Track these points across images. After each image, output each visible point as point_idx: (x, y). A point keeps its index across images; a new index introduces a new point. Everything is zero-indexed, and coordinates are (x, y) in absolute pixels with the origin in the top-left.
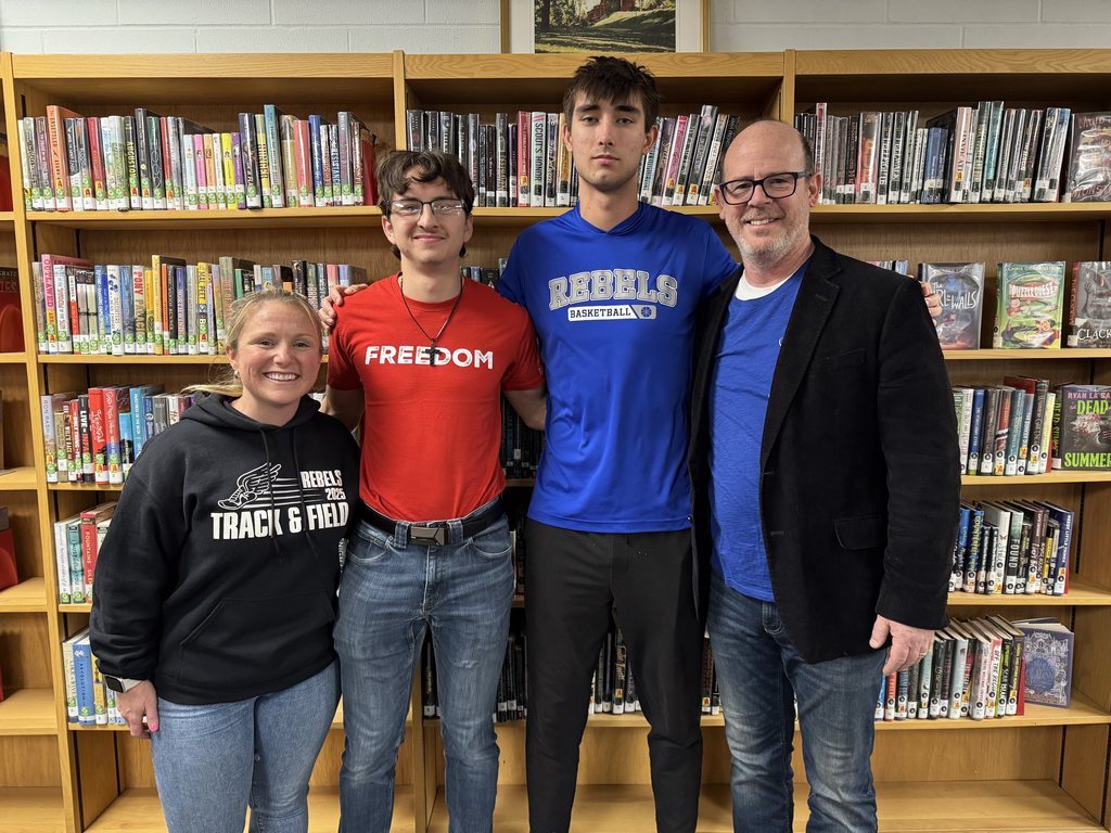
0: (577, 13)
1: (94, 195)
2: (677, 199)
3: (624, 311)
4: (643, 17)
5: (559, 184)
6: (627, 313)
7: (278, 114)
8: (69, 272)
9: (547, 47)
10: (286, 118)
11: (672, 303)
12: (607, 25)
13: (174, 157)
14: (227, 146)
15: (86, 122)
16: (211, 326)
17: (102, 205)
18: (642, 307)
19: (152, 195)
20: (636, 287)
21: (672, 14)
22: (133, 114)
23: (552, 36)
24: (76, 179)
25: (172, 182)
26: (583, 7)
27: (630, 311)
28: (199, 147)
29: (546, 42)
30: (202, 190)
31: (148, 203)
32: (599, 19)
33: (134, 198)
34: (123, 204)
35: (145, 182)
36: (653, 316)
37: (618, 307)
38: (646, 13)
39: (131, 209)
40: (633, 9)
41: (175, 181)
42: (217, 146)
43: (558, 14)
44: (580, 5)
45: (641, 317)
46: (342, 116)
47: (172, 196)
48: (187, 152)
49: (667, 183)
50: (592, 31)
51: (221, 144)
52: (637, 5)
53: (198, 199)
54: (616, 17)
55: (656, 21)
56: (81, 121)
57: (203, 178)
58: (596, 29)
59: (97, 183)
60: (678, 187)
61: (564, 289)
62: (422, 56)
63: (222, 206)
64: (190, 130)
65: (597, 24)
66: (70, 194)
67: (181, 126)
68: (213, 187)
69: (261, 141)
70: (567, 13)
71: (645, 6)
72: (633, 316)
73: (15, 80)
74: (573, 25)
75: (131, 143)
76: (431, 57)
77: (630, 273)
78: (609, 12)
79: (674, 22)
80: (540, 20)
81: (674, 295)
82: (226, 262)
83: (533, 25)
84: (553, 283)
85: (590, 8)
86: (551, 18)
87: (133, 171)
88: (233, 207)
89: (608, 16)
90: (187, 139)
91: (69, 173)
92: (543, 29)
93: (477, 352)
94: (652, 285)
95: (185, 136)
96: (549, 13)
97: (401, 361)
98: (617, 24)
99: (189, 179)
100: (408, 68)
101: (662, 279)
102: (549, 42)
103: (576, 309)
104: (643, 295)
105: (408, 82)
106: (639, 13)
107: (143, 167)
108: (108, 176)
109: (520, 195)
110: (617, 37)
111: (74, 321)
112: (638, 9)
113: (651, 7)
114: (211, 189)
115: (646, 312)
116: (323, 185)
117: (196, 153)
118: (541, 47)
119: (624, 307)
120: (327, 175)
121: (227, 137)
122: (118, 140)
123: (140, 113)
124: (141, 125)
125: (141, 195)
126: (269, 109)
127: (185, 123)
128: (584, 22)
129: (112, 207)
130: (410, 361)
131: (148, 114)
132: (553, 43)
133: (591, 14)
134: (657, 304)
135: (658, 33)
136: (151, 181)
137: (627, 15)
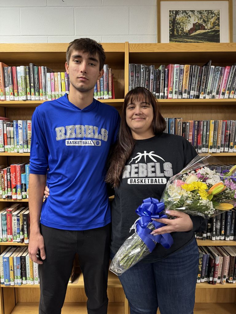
0: (185, 31)
1: (14, 95)
2: (226, 96)
5: (183, 90)
8: (4, 123)
9: (174, 43)
12: (195, 35)
13: (43, 81)
14: (63, 77)
15: (12, 68)
17: (16, 98)
19: (35, 95)
21: (219, 31)
22: (29, 65)
23: (175, 39)
24: (7, 89)
25: (42, 90)
26: (187, 28)
28: (52, 77)
29: (173, 41)
30: (53, 93)
31: (34, 98)
32: (192, 33)
33: (29, 96)
34: (24, 98)
35: (32, 90)
38: (209, 30)
39: (27, 100)
40: (204, 29)
41: (43, 90)
42: (59, 77)
43: (178, 31)
44: (185, 28)
47: (42, 95)
48: (48, 79)
49: (222, 90)
50: (190, 37)
51: (61, 76)
52: (206, 28)
53: (51, 96)
54: (198, 32)
55: (213, 33)
56: (10, 68)
57: (54, 89)
58: (191, 36)
59: (15, 91)
60: (227, 92)
61: (64, 132)
62: (135, 44)
64: (49, 71)
65: (191, 35)
66: (5, 94)
67: (46, 70)
68: (57, 92)
70: (181, 30)
71: (209, 28)
74: (183, 35)
75: (28, 76)
76: (139, 44)
78: (196, 30)
79: (219, 34)
80: (171, 33)
83: (169, 35)
85: (189, 29)
86: (175, 32)
87: (28, 86)
89: (196, 32)
90: (48, 75)
91: (5, 87)
92: (172, 36)
95: (47, 73)
96: (174, 30)
98: (199, 35)
99: (49, 89)
100: (130, 48)
102: (175, 41)
103: (69, 141)
105: (130, 54)
106: (207, 31)
107: (32, 85)
108: (19, 88)
109: (169, 95)
110: (199, 39)
111: (5, 140)
113: (211, 29)
116: (97, 92)
117: (51, 79)
120: (99, 88)
121: (63, 74)
122: (23, 75)
123: (31, 65)
124: (31, 69)
125: (31, 95)
127: (47, 68)
128: (187, 34)
129: (20, 99)
131: (34, 65)
133: (189, 31)
135: (214, 37)
136: (35, 90)
137: (203, 31)
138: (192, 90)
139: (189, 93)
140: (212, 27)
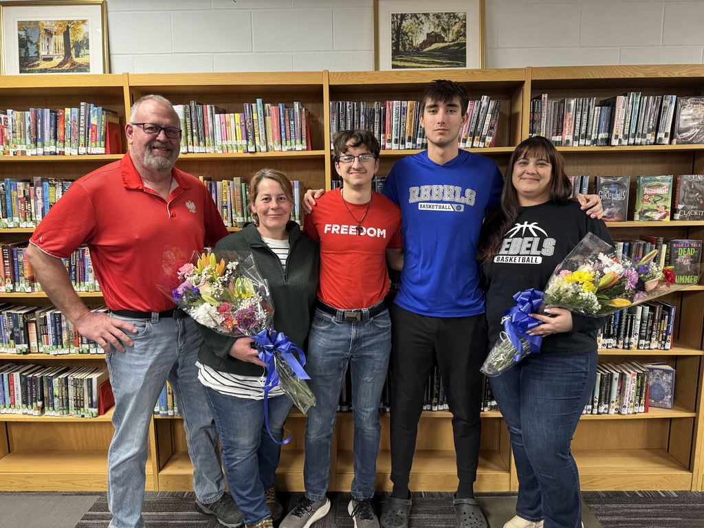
0: (414, 44)
2: (468, 144)
3: (447, 207)
4: (449, 46)
5: (407, 138)
6: (449, 208)
7: (264, 103)
9: (399, 63)
10: (266, 105)
11: (472, 204)
12: (429, 51)
13: (210, 126)
14: (238, 120)
16: (229, 213)
18: (457, 205)
19: (199, 145)
20: (454, 195)
21: (464, 44)
22: (189, 104)
23: (400, 57)
25: (209, 139)
26: (417, 41)
27: (450, 207)
28: (223, 120)
29: (398, 60)
30: (225, 143)
31: (196, 149)
32: (426, 48)
33: (190, 147)
34: (185, 150)
35: (195, 138)
36: (462, 210)
37: (445, 205)
38: (451, 44)
39: (188, 152)
40: (444, 42)
41: (211, 138)
42: (232, 120)
43: (404, 45)
45: (456, 210)
46: (296, 105)
47: (209, 145)
48: (217, 123)
49: (463, 136)
50: (421, 54)
51: (234, 119)
52: (446, 40)
53: (222, 147)
54: (435, 46)
55: (456, 48)
57: (226, 137)
58: (424, 53)
60: (469, 138)
61: (417, 193)
62: (338, 73)
63: (235, 151)
64: (218, 112)
65: (424, 50)
67: (214, 110)
69: (255, 117)
70: (409, 44)
71: (450, 40)
72: (452, 210)
73: (130, 87)
74: (412, 51)
75: (189, 119)
76: (343, 73)
77: (451, 187)
78: (431, 44)
79: (465, 49)
80: (394, 48)
81: (474, 200)
82: (237, 180)
83: (391, 51)
84: (412, 189)
85: (421, 42)
86: (400, 47)
87: (189, 133)
88: (240, 151)
89: (430, 46)
90: (217, 116)
92: (396, 53)
93: (379, 230)
94: (463, 194)
95: (216, 115)
96: (399, 44)
97: (342, 232)
98: (435, 50)
99: (218, 137)
100: (330, 79)
101: (468, 191)
103: (423, 204)
104: (457, 199)
105: (330, 87)
106: (447, 44)
107: (194, 131)
109: (387, 144)
110: (435, 57)
112: (446, 42)
113: (453, 41)
114: (229, 142)
115: (459, 208)
116: (286, 140)
117: (221, 123)
118: (395, 63)
119: (448, 205)
120: (288, 135)
121: (237, 115)
123: (193, 103)
124: (193, 109)
125: (193, 145)
126: (259, 101)
127: (215, 107)
128: (418, 49)
130: (347, 233)
131: (197, 104)
132: (401, 61)
133: (421, 45)
134: (465, 204)
135: (457, 55)
136: (199, 138)
137: (441, 45)
138: (420, 137)
139: (415, 142)
140: (454, 38)
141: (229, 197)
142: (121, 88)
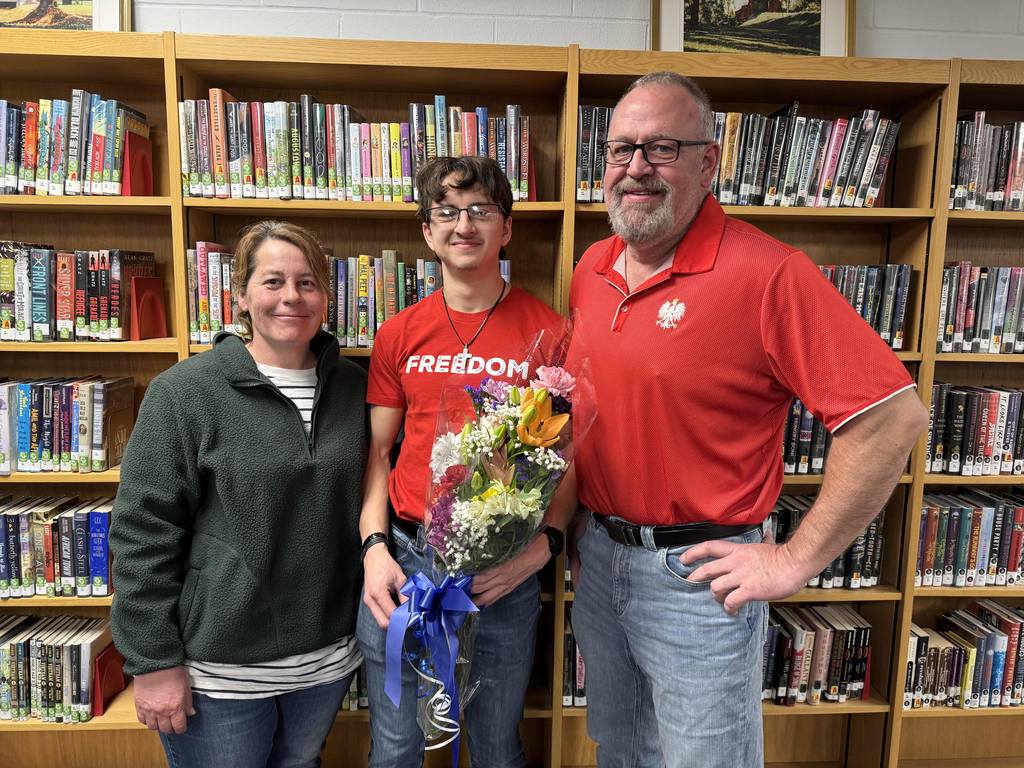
0: (726, 12)
1: (255, 183)
2: (835, 200)
4: (789, 19)
7: (448, 104)
8: (223, 261)
9: (696, 46)
10: (452, 109)
12: (754, 25)
13: (339, 145)
14: (395, 138)
15: (250, 107)
16: (371, 320)
17: (261, 193)
19: (315, 184)
21: (818, 17)
22: (298, 100)
23: (700, 34)
24: (235, 165)
25: (335, 171)
26: (731, 6)
28: (365, 136)
29: (695, 40)
30: (367, 181)
31: (310, 192)
32: (747, 19)
33: (297, 187)
34: (286, 193)
35: (308, 170)
38: (793, 14)
39: (293, 197)
40: (780, 10)
41: (339, 170)
42: (384, 136)
43: (707, 13)
44: (728, 4)
46: (511, 110)
47: (335, 185)
48: (352, 141)
49: (824, 185)
50: (740, 30)
51: (387, 134)
52: (784, 6)
53: (362, 189)
54: (763, 17)
55: (802, 23)
56: (244, 106)
57: (369, 169)
58: (743, 29)
59: (258, 171)
60: (837, 189)
62: (598, 51)
63: (387, 198)
64: (353, 120)
65: (745, 24)
66: (229, 180)
67: (347, 114)
68: (379, 179)
69: (430, 132)
70: (716, 11)
71: (792, 8)
73: (177, 60)
74: (722, 24)
75: (296, 130)
76: (606, 52)
78: (757, 13)
79: (819, 25)
80: (689, 17)
82: (389, 255)
83: (682, 23)
85: (738, 8)
86: (700, 16)
87: (296, 158)
88: (398, 199)
89: (756, 16)
90: (353, 128)
91: (229, 158)
92: (691, 27)
93: (512, 362)
95: (351, 125)
96: (698, 11)
97: (437, 370)
98: (763, 25)
99: (354, 169)
100: (583, 63)
102: (698, 40)
106: (786, 15)
107: (307, 155)
108: (269, 163)
110: (765, 37)
111: (227, 310)
112: (785, 11)
113: (797, 9)
114: (377, 180)
117: (362, 143)
118: (690, 45)
121: (395, 127)
122: (282, 126)
123: (306, 99)
124: (306, 112)
125: (303, 184)
126: (440, 99)
127: (350, 110)
128: (732, 22)
129: (271, 195)
131: (313, 101)
132: (701, 41)
133: (739, 13)
135: (804, 35)
136: (314, 169)
137: (776, 16)
138: (746, 182)
139: (736, 190)
140: (800, 4)
141: (371, 289)
142: (159, 63)
